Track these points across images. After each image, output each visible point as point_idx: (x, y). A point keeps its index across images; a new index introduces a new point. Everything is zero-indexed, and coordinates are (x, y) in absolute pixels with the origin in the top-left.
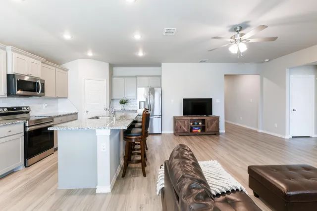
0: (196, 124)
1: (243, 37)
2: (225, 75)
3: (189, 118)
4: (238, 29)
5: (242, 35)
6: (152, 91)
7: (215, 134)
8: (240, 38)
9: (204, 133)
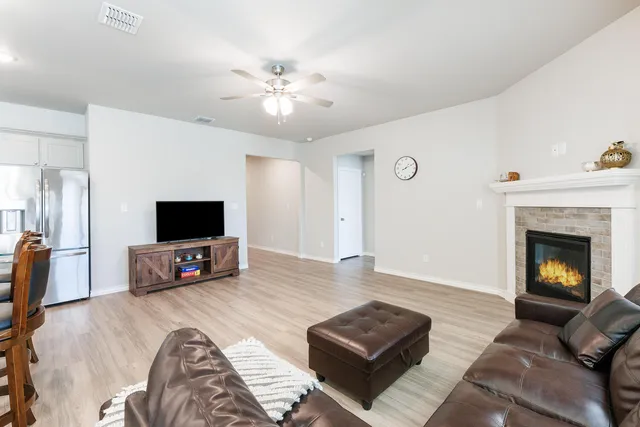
0: (189, 258)
1: (288, 88)
2: (248, 156)
3: (172, 247)
4: (279, 70)
5: (285, 82)
6: (50, 179)
7: (231, 275)
8: (282, 87)
9: (209, 277)
